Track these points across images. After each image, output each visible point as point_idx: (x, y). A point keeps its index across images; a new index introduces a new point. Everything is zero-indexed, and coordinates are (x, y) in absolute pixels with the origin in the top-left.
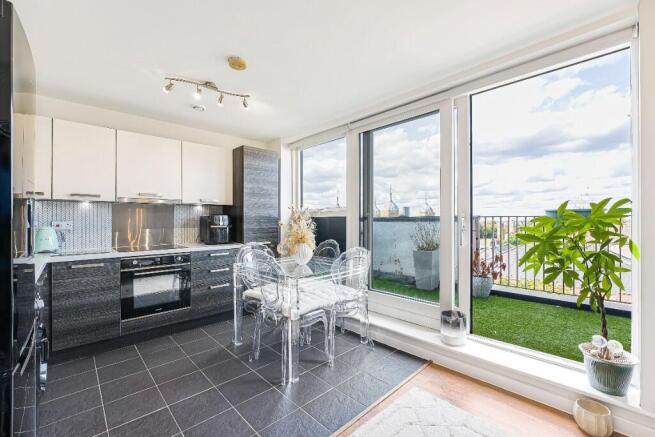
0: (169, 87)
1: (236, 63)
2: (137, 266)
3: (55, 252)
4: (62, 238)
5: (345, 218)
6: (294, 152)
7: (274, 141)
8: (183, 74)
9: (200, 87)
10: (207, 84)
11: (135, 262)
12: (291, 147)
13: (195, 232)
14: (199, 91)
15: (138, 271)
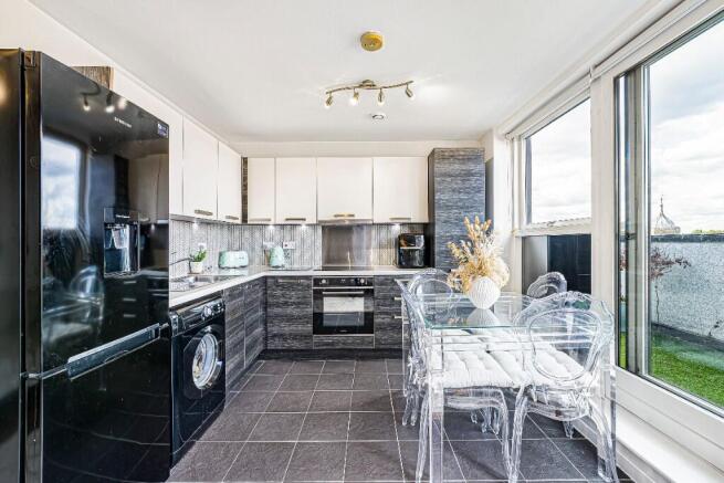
0: (329, 102)
1: (370, 42)
2: (325, 285)
3: (283, 266)
4: (287, 256)
5: (589, 236)
6: (516, 143)
7: (485, 136)
8: (338, 82)
9: (357, 90)
10: (367, 84)
11: (324, 281)
12: (510, 136)
13: (391, 253)
14: (356, 95)
15: (327, 290)
